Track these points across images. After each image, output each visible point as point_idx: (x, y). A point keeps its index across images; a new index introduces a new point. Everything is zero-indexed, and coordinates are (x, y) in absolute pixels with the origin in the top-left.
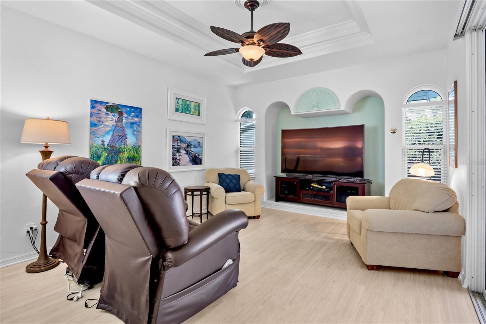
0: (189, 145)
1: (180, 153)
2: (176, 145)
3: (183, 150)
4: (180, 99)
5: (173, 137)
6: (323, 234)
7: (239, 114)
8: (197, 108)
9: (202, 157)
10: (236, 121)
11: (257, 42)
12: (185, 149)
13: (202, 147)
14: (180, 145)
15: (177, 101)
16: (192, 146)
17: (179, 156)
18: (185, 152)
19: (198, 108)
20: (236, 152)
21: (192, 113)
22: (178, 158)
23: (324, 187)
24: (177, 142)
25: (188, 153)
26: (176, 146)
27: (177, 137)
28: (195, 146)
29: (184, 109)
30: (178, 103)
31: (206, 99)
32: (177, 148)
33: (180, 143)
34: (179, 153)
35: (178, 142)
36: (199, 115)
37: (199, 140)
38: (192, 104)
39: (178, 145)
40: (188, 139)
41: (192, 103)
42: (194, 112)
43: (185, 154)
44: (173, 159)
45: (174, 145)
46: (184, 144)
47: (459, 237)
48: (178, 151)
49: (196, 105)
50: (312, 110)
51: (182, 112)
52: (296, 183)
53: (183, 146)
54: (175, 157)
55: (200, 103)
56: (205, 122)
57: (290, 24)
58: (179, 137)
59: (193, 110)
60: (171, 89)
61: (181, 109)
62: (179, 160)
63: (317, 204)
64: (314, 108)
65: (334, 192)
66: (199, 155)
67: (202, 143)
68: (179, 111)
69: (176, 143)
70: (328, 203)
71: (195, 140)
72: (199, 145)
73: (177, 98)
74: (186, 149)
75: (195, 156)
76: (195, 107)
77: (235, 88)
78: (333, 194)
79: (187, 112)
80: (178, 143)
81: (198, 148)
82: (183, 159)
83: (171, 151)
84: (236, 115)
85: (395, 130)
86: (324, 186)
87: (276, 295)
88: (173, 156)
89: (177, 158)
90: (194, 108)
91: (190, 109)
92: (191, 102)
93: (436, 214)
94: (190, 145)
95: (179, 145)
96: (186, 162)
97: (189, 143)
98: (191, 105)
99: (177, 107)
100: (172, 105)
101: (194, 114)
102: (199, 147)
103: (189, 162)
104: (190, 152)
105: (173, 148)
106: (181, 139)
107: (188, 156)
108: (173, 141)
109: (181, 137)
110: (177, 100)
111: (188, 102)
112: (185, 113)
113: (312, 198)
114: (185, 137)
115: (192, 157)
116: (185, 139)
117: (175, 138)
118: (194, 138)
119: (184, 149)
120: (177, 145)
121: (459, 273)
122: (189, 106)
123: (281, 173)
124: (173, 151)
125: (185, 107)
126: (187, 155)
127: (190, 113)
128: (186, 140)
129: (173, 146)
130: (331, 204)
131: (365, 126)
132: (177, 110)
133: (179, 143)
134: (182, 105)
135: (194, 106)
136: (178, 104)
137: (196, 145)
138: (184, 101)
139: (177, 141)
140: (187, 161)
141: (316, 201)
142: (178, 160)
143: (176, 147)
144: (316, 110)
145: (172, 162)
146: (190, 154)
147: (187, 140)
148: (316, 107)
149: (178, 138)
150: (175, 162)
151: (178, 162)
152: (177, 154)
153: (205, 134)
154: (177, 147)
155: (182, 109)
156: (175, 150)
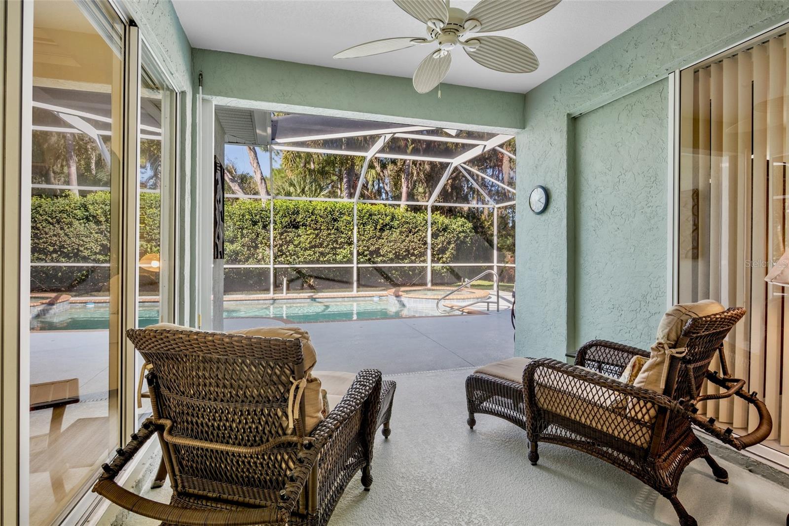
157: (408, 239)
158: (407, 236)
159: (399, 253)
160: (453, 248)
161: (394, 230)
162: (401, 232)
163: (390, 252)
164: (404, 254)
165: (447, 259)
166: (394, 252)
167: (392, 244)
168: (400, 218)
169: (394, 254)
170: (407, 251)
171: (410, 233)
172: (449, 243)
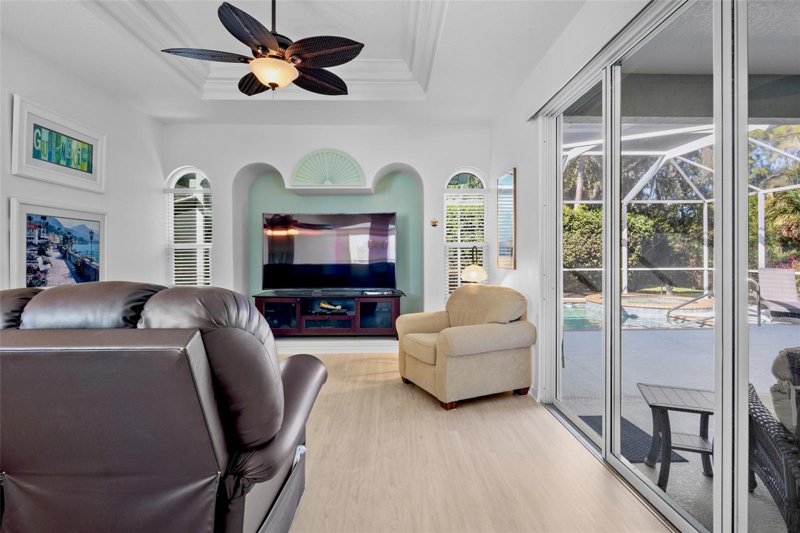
0: (68, 238)
1: (47, 256)
2: (37, 238)
3: (54, 249)
4: (43, 129)
5: (29, 218)
6: (361, 378)
7: (171, 178)
8: (86, 156)
9: (98, 265)
10: (165, 191)
11: (290, 56)
12: (58, 246)
13: (98, 242)
14: (45, 237)
15: (38, 134)
16: (75, 240)
17: (45, 263)
18: (58, 254)
19: (88, 156)
20: (167, 252)
21: (73, 166)
22: (41, 269)
23: (339, 307)
24: (40, 232)
25: (65, 256)
26: (36, 241)
27: (39, 219)
28: (82, 241)
29: (54, 153)
30: (40, 138)
31: (105, 137)
32: (39, 244)
33: (47, 233)
34: (44, 257)
35: (42, 229)
36: (90, 171)
37: (91, 226)
38: (75, 145)
39: (42, 237)
40: (66, 225)
41: (75, 142)
42: (79, 164)
43: (58, 258)
44: (30, 270)
45: (30, 238)
46: (56, 235)
47: (528, 348)
48: (42, 252)
49: (83, 149)
50: (323, 183)
51: (50, 160)
52: (293, 305)
53: (54, 240)
54: (34, 265)
55: (92, 146)
56: (103, 189)
57: (363, 47)
58: (44, 218)
59: (76, 157)
60: (21, 101)
61: (46, 152)
62: (45, 272)
63: (329, 334)
64: (326, 182)
65: (357, 312)
66: (92, 260)
67: (98, 233)
68: (42, 157)
69: (37, 232)
70: (349, 331)
71: (83, 227)
72: (92, 238)
73: (36, 127)
74: (61, 247)
75: (83, 263)
76: (80, 153)
77: (163, 123)
78: (355, 316)
79: (63, 162)
80: (42, 234)
81: (90, 244)
82: (54, 269)
83: (24, 251)
84: (165, 180)
85: (436, 222)
86: (340, 305)
87: (363, 482)
88: (29, 264)
89: (38, 269)
90: (79, 155)
91: (70, 155)
92: (70, 139)
93: (511, 323)
94: (71, 238)
95: (44, 239)
96: (62, 277)
97: (69, 233)
98: (70, 147)
99: (37, 148)
100: (23, 140)
101: (79, 167)
102: (91, 242)
103: (70, 277)
104: (70, 254)
105: (29, 244)
106: (50, 224)
107: (67, 263)
108: (28, 229)
109: (48, 220)
110: (38, 131)
111: (64, 140)
112: (58, 163)
113: (322, 327)
114: (59, 220)
115: (76, 265)
116: (59, 223)
117: (34, 220)
118: (81, 223)
119: (56, 247)
120: (39, 238)
121: (528, 388)
122: (67, 150)
123: (263, 289)
124: (29, 252)
125: (58, 148)
126: (63, 262)
127: (68, 165)
128: (62, 226)
129: (29, 241)
130: (353, 332)
131: (397, 215)
132: (37, 155)
133: (44, 232)
134: (50, 142)
135: (79, 150)
136: (39, 141)
137: (84, 238)
138: (54, 134)
139: (40, 227)
140: (64, 275)
141: (329, 331)
142: (42, 272)
143: (37, 243)
144: (328, 185)
145: (27, 278)
146: (72, 257)
147: (64, 227)
148: (329, 180)
149: (42, 221)
150: (35, 278)
151: (42, 277)
152: (40, 259)
153: (105, 215)
154: (40, 242)
155: (50, 153)
156: (35, 248)
157: (590, 240)
158: (589, 238)
159: (580, 255)
160: (639, 250)
161: (574, 231)
162: (582, 234)
163: (570, 255)
164: (586, 256)
165: (632, 261)
166: (574, 255)
167: (572, 246)
168: (581, 218)
169: (574, 257)
170: (589, 253)
171: (592, 233)
172: (635, 244)
